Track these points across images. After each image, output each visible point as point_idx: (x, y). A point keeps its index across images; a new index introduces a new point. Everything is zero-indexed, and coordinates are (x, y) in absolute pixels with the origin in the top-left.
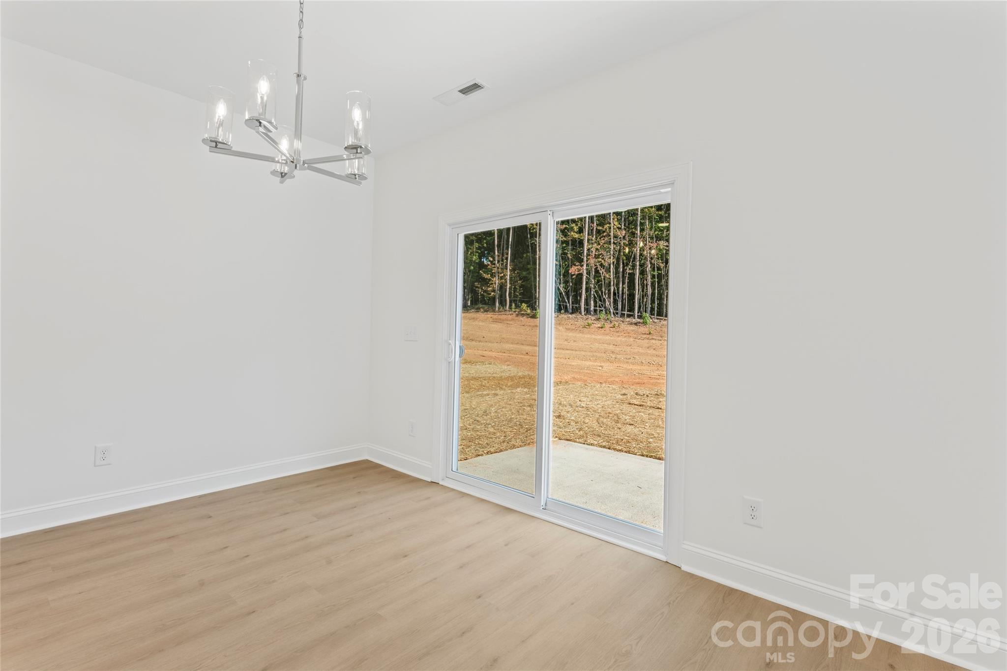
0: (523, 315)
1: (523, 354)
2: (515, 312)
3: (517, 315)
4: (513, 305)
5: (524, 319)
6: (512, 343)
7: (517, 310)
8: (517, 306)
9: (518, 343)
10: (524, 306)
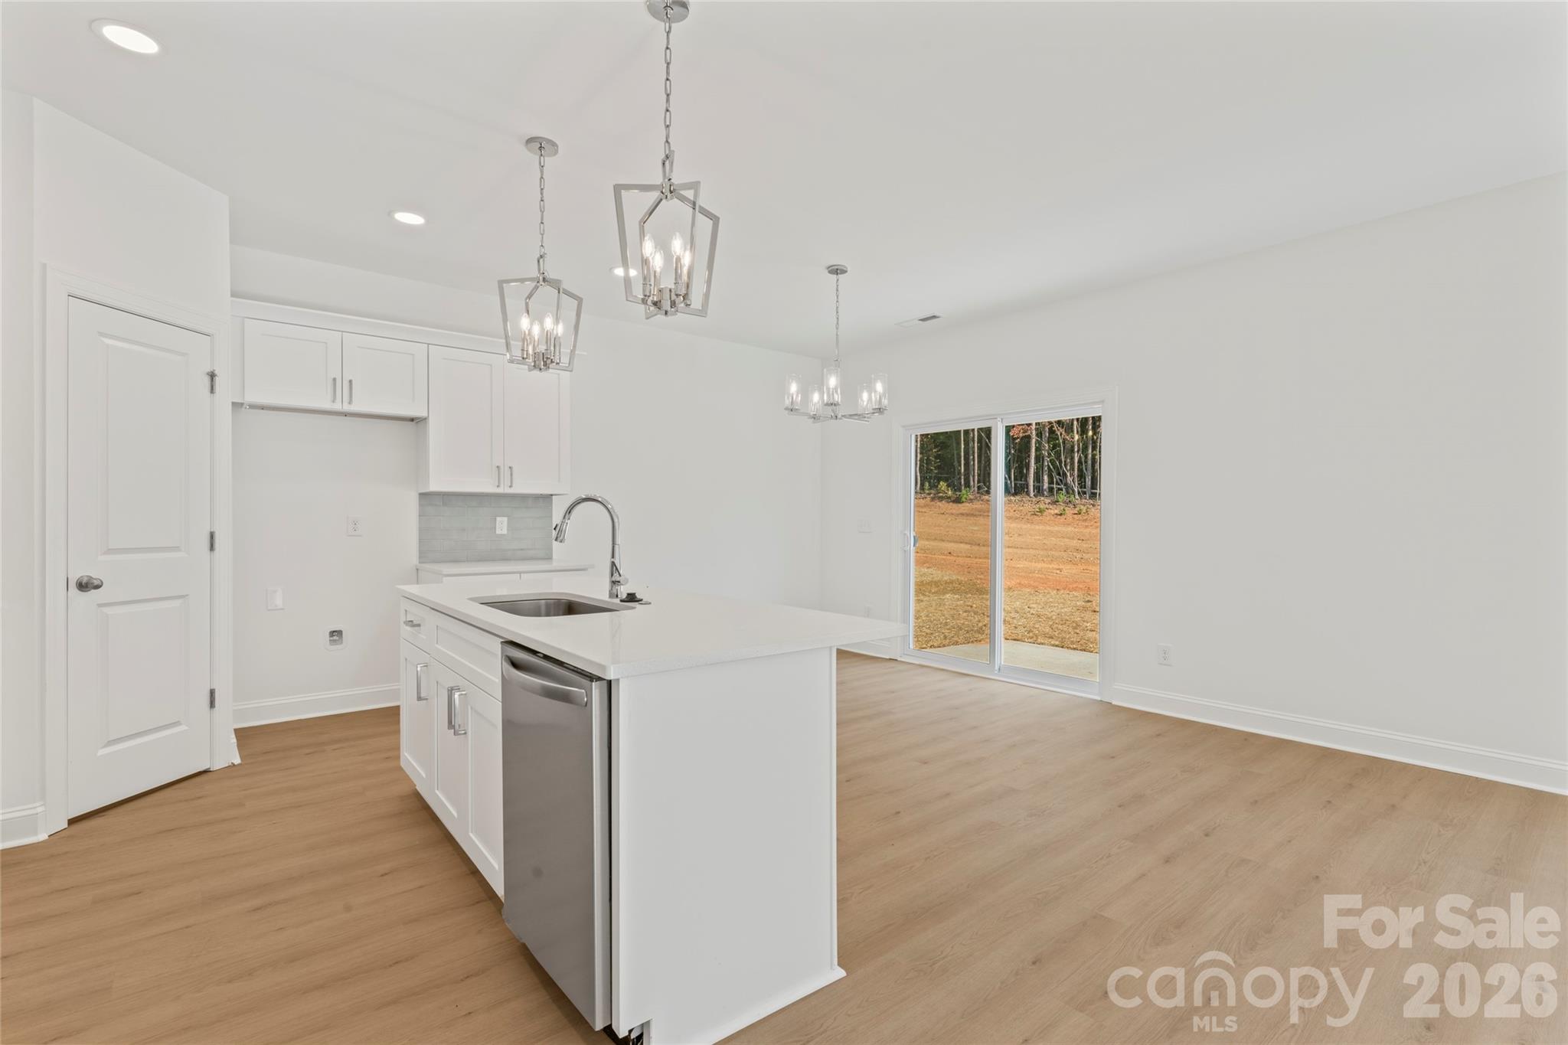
0: (941, 499)
1: (943, 554)
2: (929, 494)
3: (933, 499)
4: (927, 484)
5: (944, 505)
6: (927, 539)
7: (933, 491)
8: (932, 487)
9: (936, 539)
10: (943, 485)
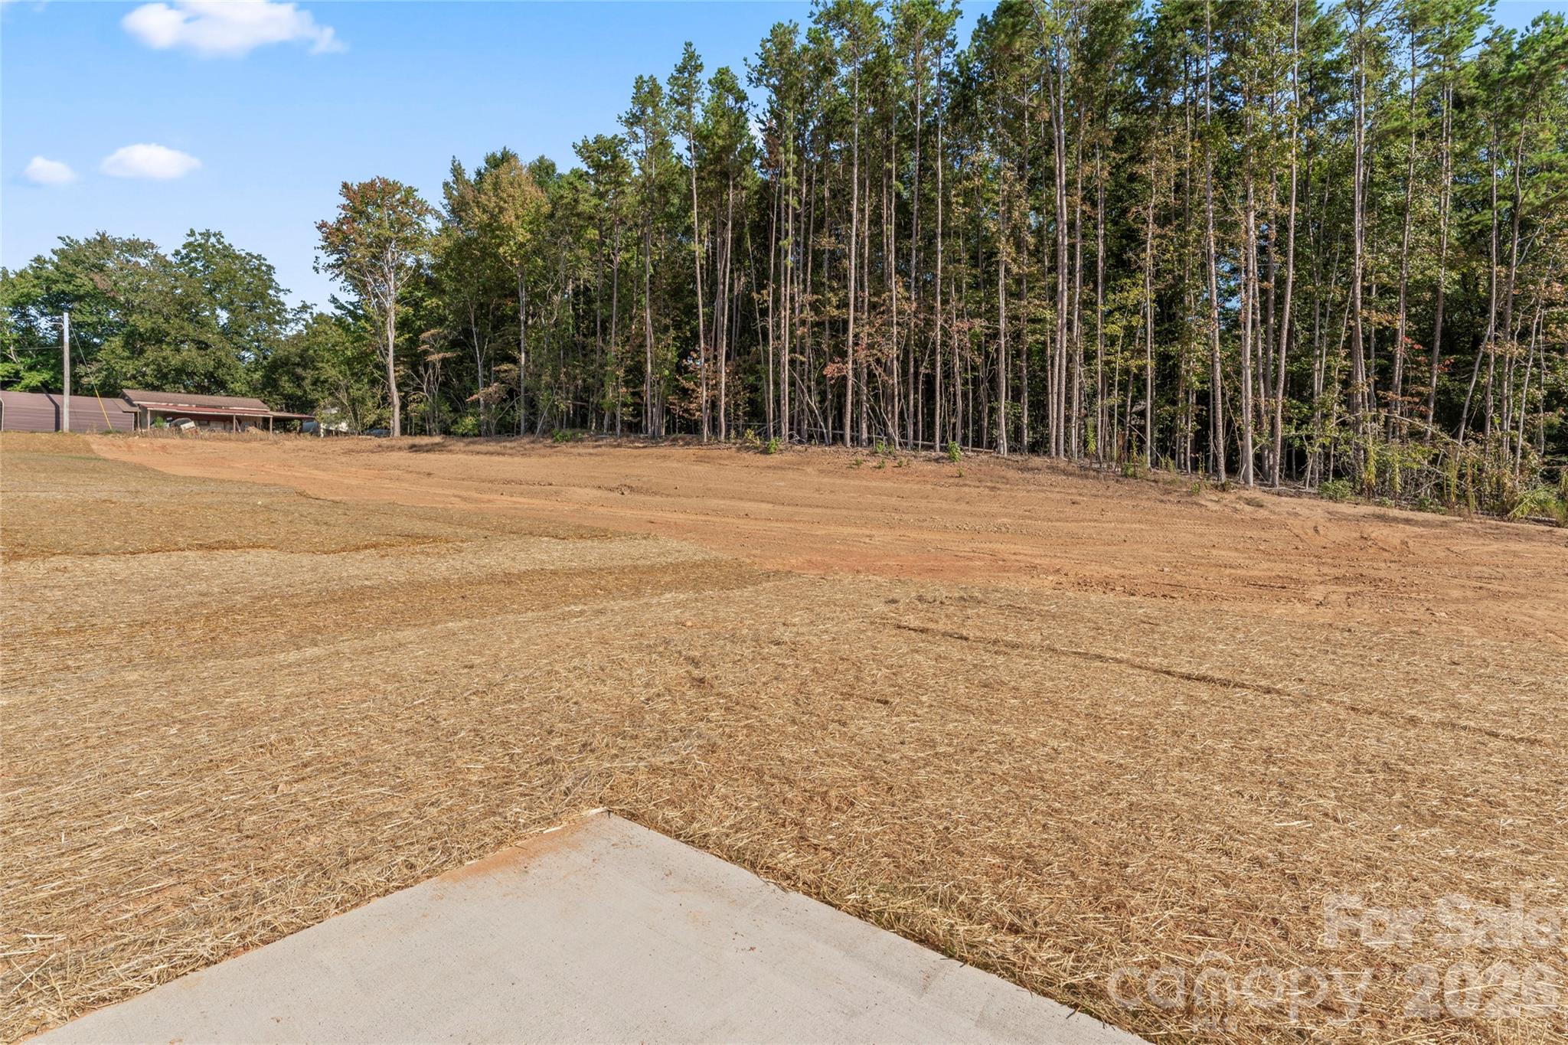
0: (748, 449)
1: (738, 516)
2: (735, 444)
3: (739, 449)
4: (733, 432)
5: (749, 457)
6: (723, 498)
7: (739, 441)
8: (739, 435)
9: (733, 497)
10: (750, 434)
